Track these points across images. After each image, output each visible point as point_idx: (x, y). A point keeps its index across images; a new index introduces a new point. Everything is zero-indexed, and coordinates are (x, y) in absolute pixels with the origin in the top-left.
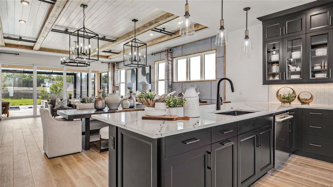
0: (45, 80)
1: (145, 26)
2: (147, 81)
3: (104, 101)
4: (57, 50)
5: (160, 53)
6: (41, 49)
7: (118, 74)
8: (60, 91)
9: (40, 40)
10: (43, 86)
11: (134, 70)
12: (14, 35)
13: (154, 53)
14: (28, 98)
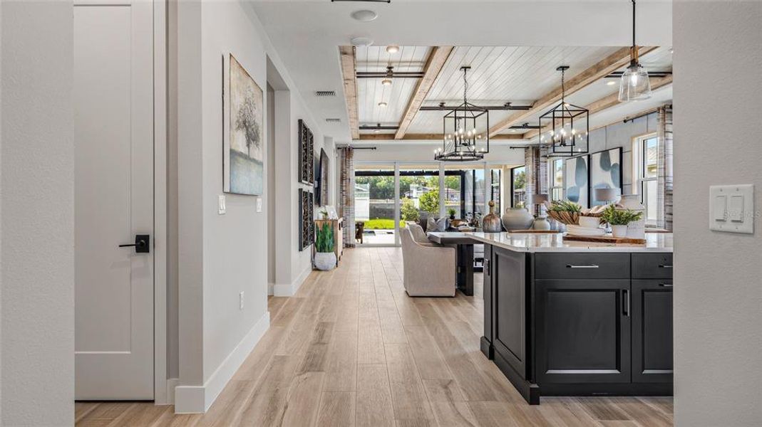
0: (411, 185)
1: (587, 74)
2: (614, 182)
3: (499, 220)
4: (430, 135)
5: (646, 117)
6: (407, 137)
7: (546, 169)
8: (436, 206)
9: (405, 124)
10: (409, 197)
11: (583, 159)
12: (371, 123)
13: (631, 118)
14: (385, 218)
